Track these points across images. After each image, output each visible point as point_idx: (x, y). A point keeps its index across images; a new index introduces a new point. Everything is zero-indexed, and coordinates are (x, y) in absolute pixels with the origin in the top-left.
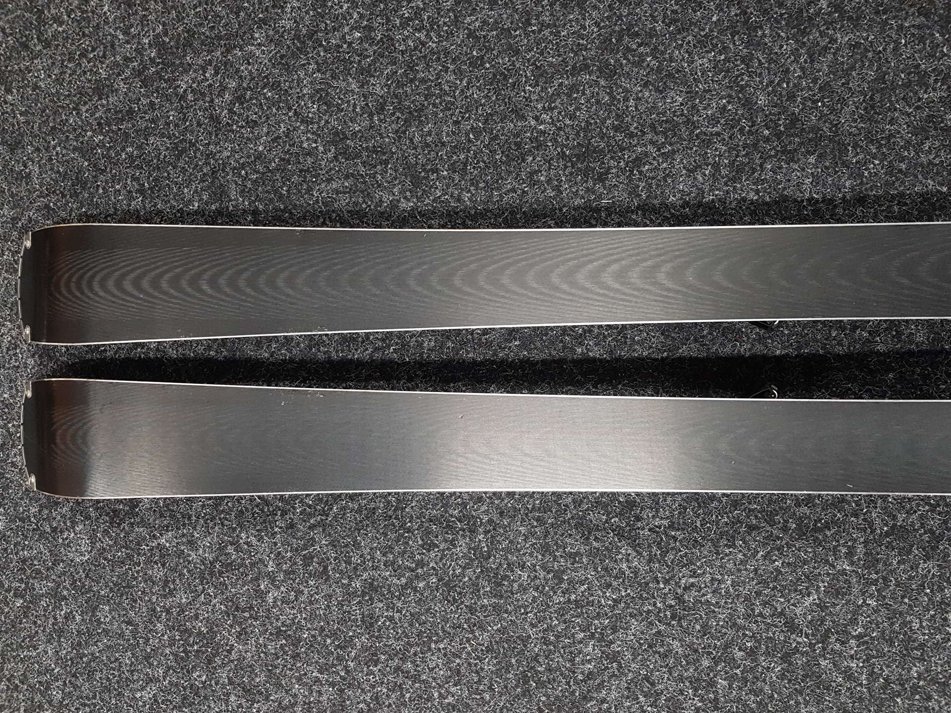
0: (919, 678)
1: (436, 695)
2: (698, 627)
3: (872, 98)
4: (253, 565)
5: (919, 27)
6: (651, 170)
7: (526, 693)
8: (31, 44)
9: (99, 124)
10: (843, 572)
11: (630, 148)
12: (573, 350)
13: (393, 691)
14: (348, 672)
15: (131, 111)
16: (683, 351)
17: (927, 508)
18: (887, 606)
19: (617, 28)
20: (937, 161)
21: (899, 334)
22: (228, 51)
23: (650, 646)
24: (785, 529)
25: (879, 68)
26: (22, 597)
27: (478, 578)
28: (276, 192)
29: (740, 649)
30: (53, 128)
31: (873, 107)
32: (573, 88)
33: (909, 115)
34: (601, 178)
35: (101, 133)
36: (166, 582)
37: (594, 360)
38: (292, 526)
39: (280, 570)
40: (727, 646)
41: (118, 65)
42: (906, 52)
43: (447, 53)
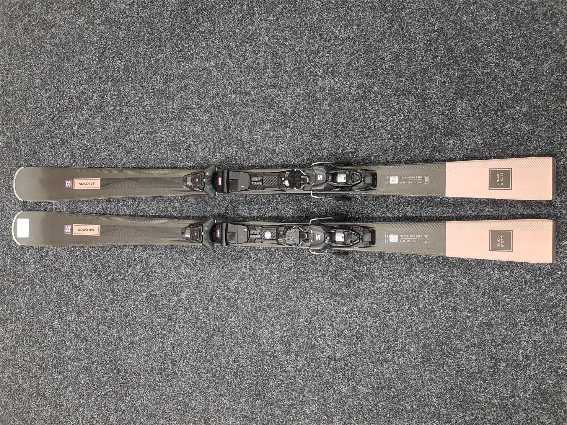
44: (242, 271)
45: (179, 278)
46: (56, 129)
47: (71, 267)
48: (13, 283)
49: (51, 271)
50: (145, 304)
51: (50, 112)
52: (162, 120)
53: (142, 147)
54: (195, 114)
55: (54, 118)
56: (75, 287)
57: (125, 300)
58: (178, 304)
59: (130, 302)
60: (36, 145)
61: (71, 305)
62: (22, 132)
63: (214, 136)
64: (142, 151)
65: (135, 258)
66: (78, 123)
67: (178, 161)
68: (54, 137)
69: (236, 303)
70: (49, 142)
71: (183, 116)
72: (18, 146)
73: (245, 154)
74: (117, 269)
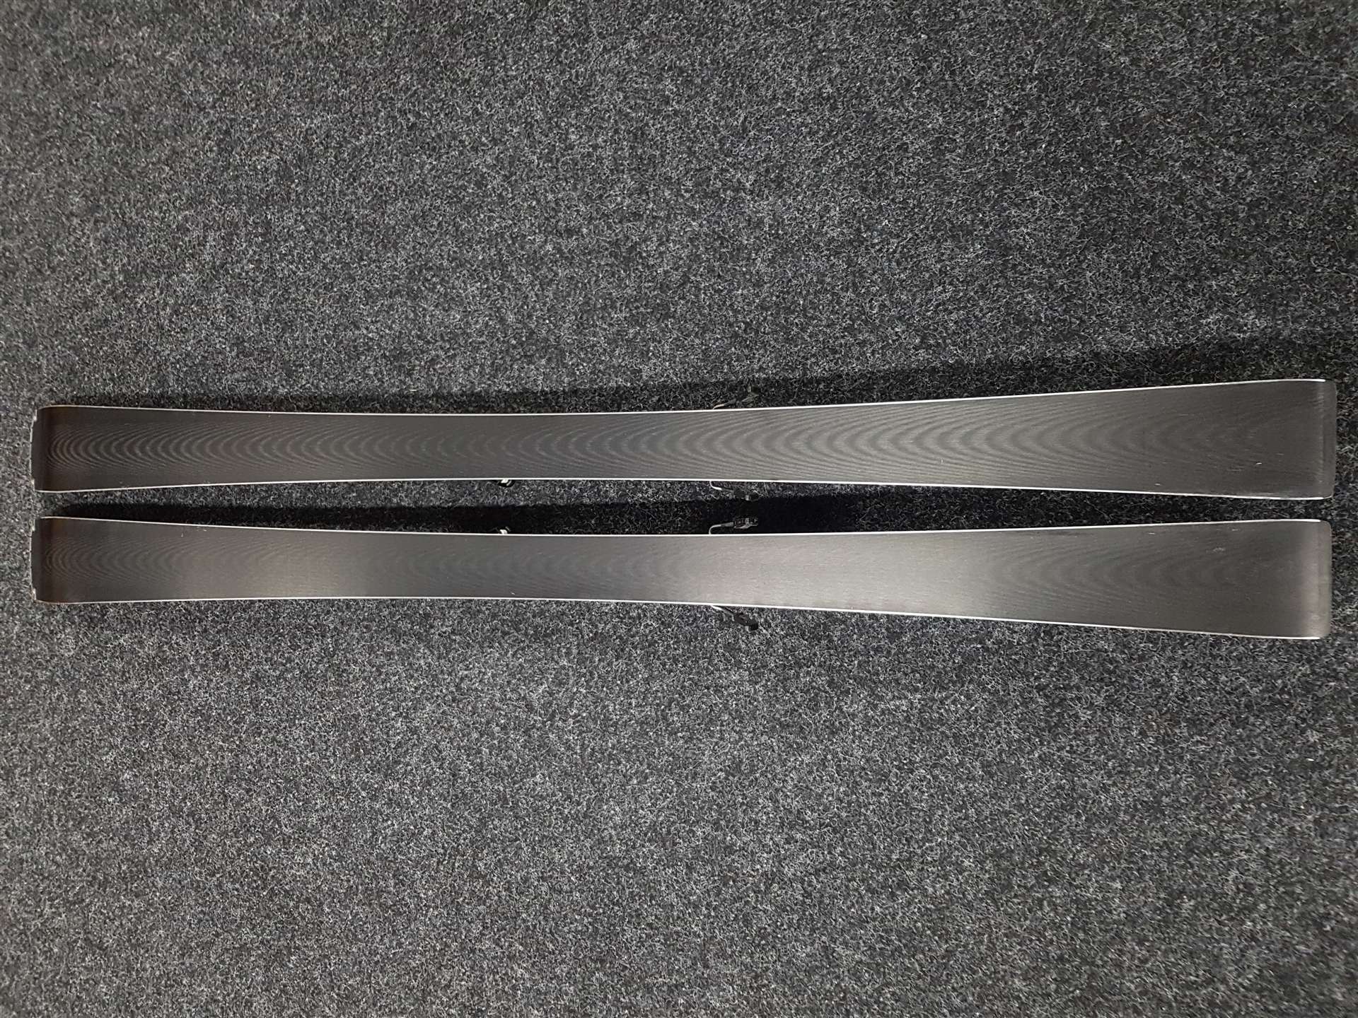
0: (613, 747)
1: (298, 759)
2: (470, 708)
3: (581, 318)
4: (180, 659)
5: (611, 266)
6: (440, 368)
7: (358, 758)
8: (43, 270)
9: (86, 329)
10: (563, 667)
11: (427, 351)
12: (390, 501)
13: (270, 756)
14: (241, 742)
15: (106, 320)
16: (462, 502)
17: (617, 620)
18: (593, 694)
19: (418, 264)
20: (623, 364)
21: (599, 491)
22: (169, 277)
23: (439, 723)
24: (526, 634)
25: (586, 296)
26: (30, 682)
27: (326, 671)
28: (199, 380)
29: (497, 725)
30: (57, 332)
31: (582, 324)
32: (391, 306)
33: (605, 329)
34: (409, 374)
35: (87, 336)
36: (124, 672)
37: (404, 507)
38: (205, 631)
39: (198, 663)
40: (488, 722)
41: (98, 286)
42: (603, 284)
43: (309, 280)
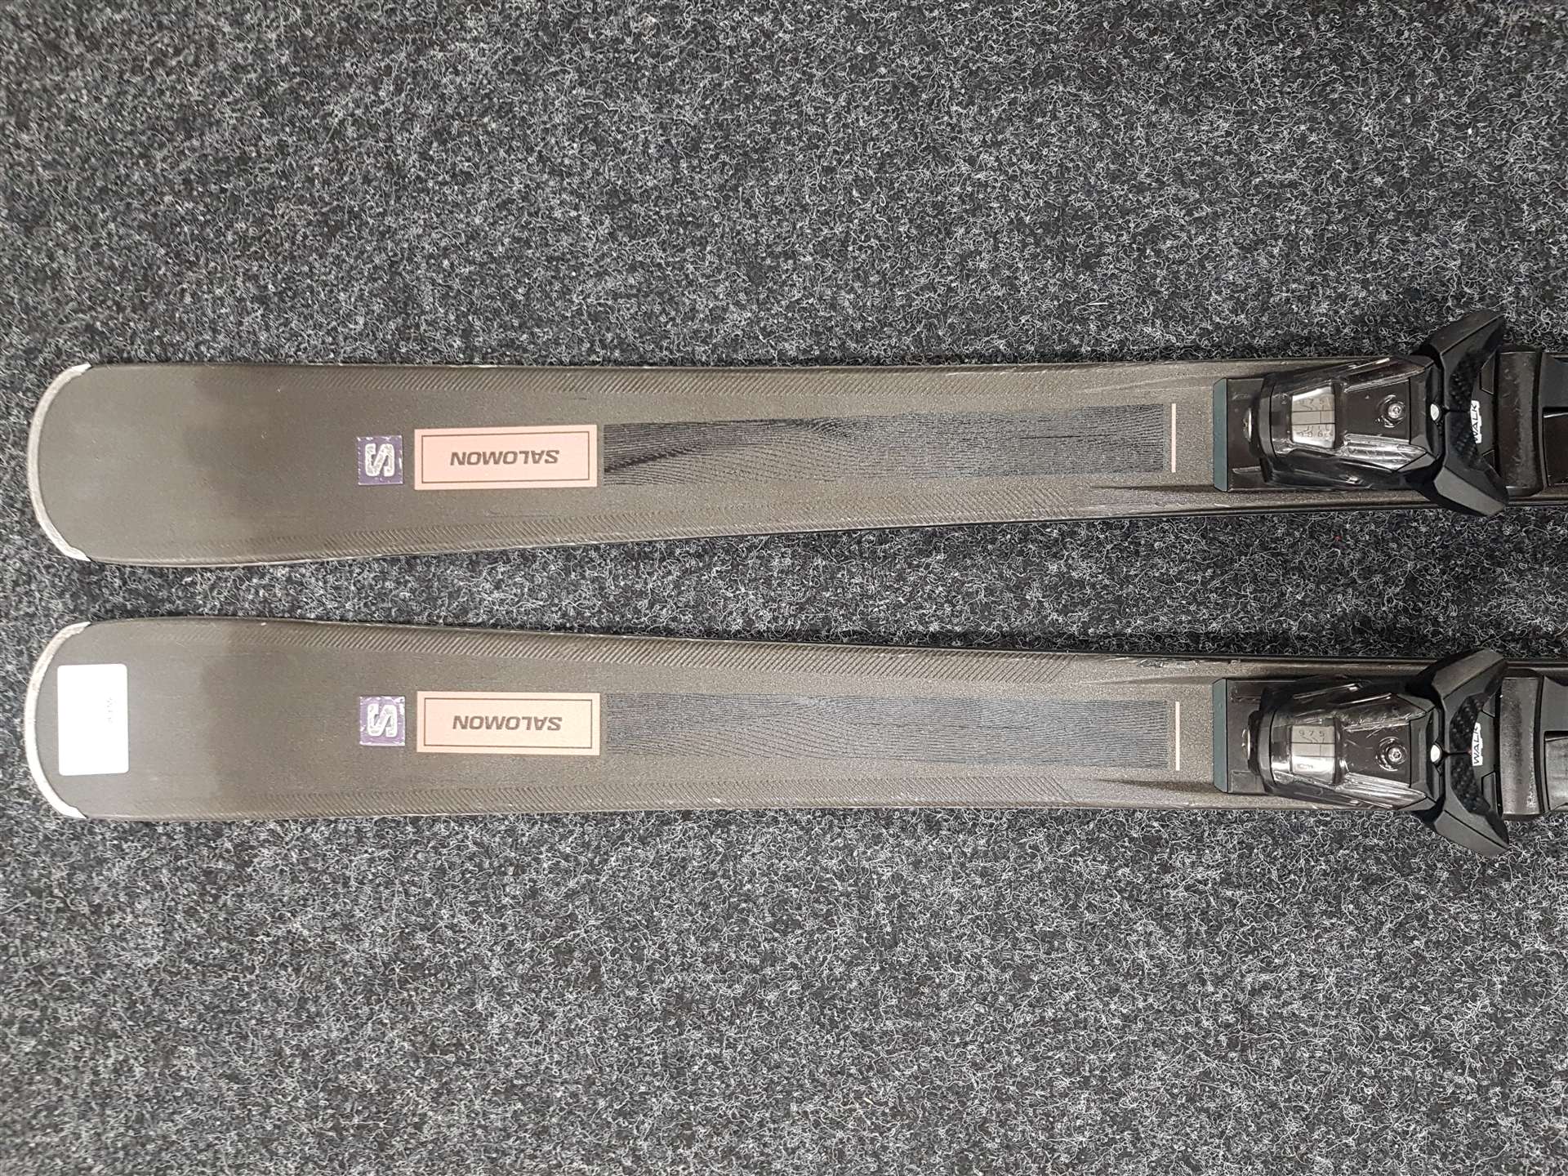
44: (1526, 947)
45: (1114, 990)
46: (282, 147)
47: (404, 937)
48: (22, 1032)
49: (270, 965)
50: (897, 1141)
51: (240, 51)
52: (979, 86)
53: (844, 244)
54: (1192, 46)
55: (270, 83)
56: (433, 1048)
57: (761, 1124)
58: (1113, 1141)
59: (797, 1134)
60: (157, 239)
61: (409, 1152)
62: (61, 171)
63: (1318, 167)
64: (850, 266)
65: (821, 879)
66: (427, 109)
67: (1084, 321)
68: (272, 197)
69: (1490, 1133)
70: (241, 226)
71: (1113, 60)
72: (38, 250)
73: (1523, 269)
74: (704, 942)
